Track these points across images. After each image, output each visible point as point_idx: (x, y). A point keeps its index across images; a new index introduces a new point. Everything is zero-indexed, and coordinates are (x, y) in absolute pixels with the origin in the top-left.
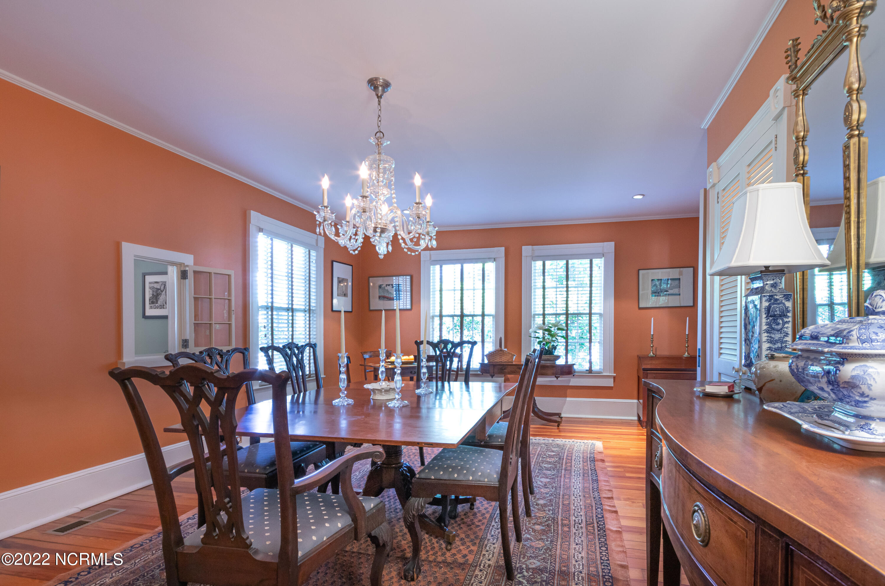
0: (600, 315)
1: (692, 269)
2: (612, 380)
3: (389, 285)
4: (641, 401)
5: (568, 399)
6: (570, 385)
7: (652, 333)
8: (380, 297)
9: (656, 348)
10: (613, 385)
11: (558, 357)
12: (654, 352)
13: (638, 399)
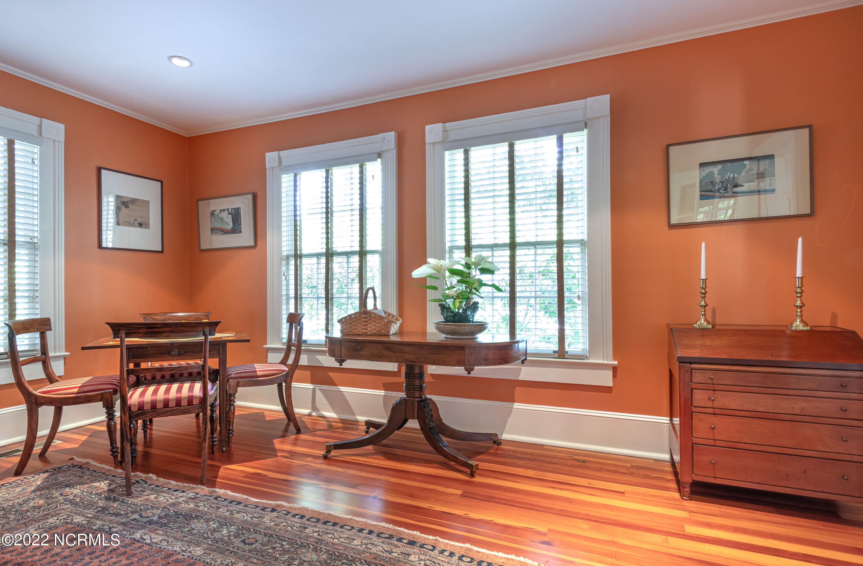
0: (582, 243)
1: (807, 130)
2: (610, 373)
3: (224, 211)
4: (677, 421)
5: (517, 406)
6: (520, 378)
7: (703, 276)
8: (212, 230)
9: (714, 311)
10: (611, 385)
11: (481, 327)
12: (710, 319)
13: (671, 416)
